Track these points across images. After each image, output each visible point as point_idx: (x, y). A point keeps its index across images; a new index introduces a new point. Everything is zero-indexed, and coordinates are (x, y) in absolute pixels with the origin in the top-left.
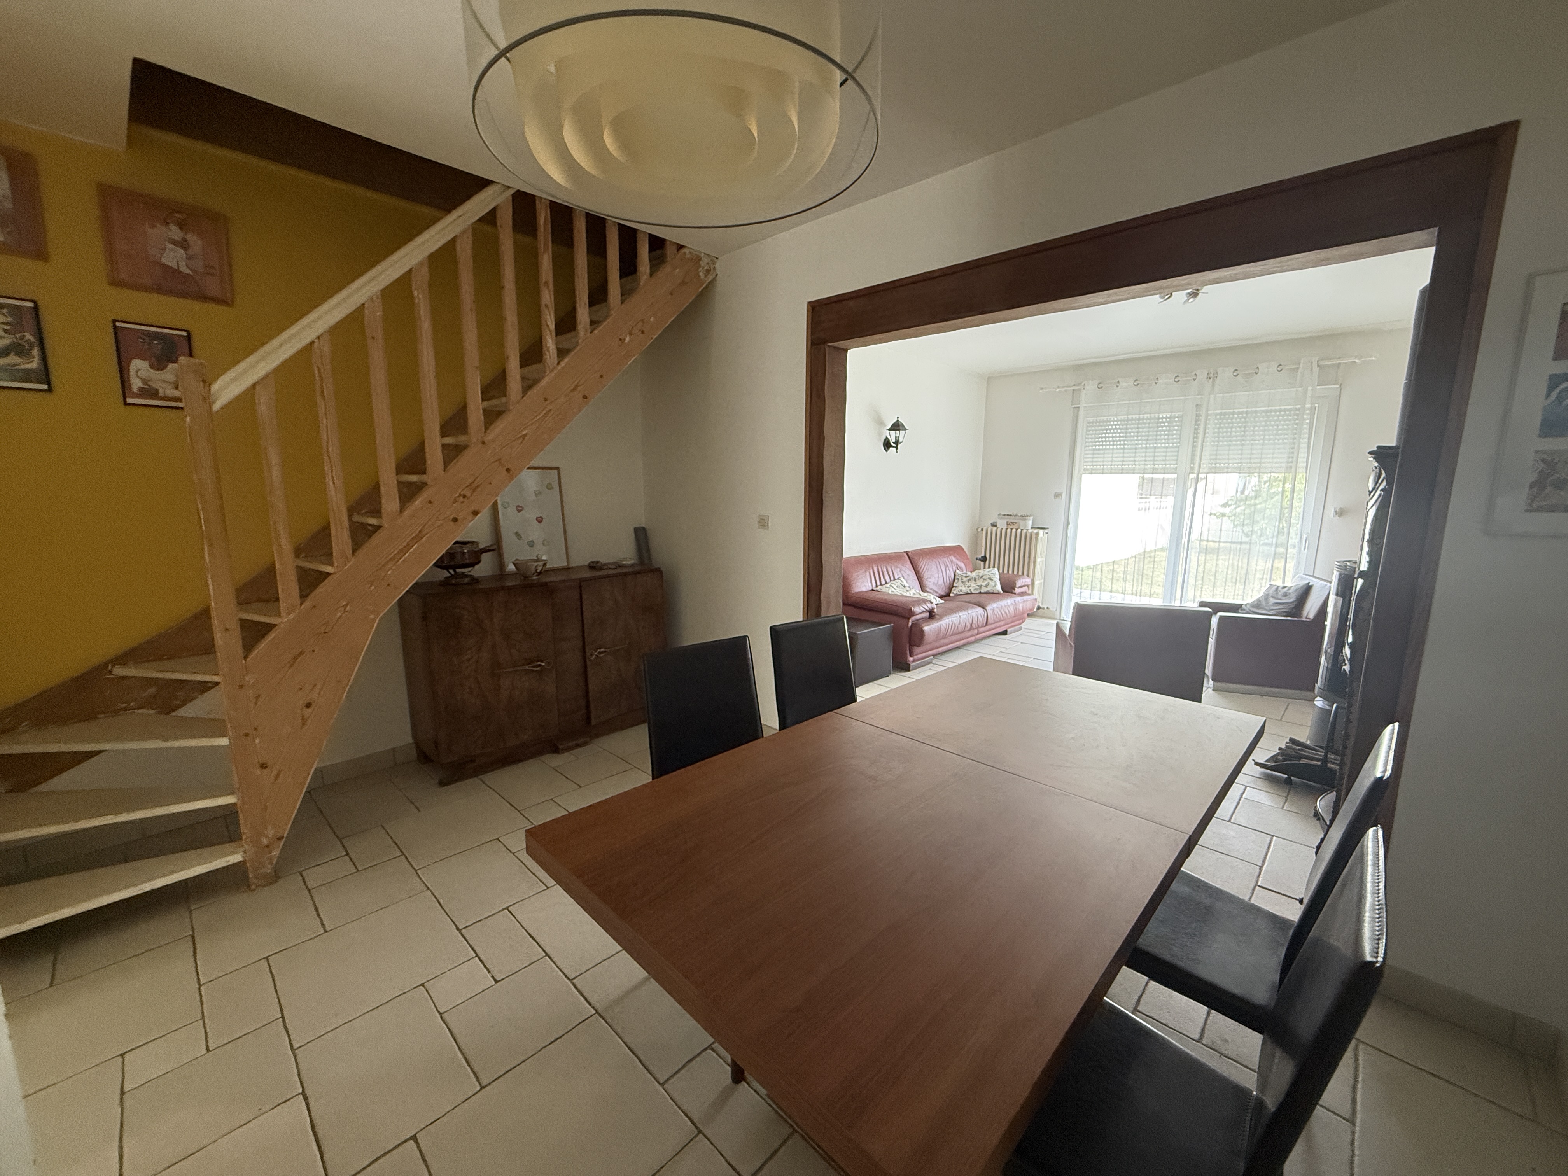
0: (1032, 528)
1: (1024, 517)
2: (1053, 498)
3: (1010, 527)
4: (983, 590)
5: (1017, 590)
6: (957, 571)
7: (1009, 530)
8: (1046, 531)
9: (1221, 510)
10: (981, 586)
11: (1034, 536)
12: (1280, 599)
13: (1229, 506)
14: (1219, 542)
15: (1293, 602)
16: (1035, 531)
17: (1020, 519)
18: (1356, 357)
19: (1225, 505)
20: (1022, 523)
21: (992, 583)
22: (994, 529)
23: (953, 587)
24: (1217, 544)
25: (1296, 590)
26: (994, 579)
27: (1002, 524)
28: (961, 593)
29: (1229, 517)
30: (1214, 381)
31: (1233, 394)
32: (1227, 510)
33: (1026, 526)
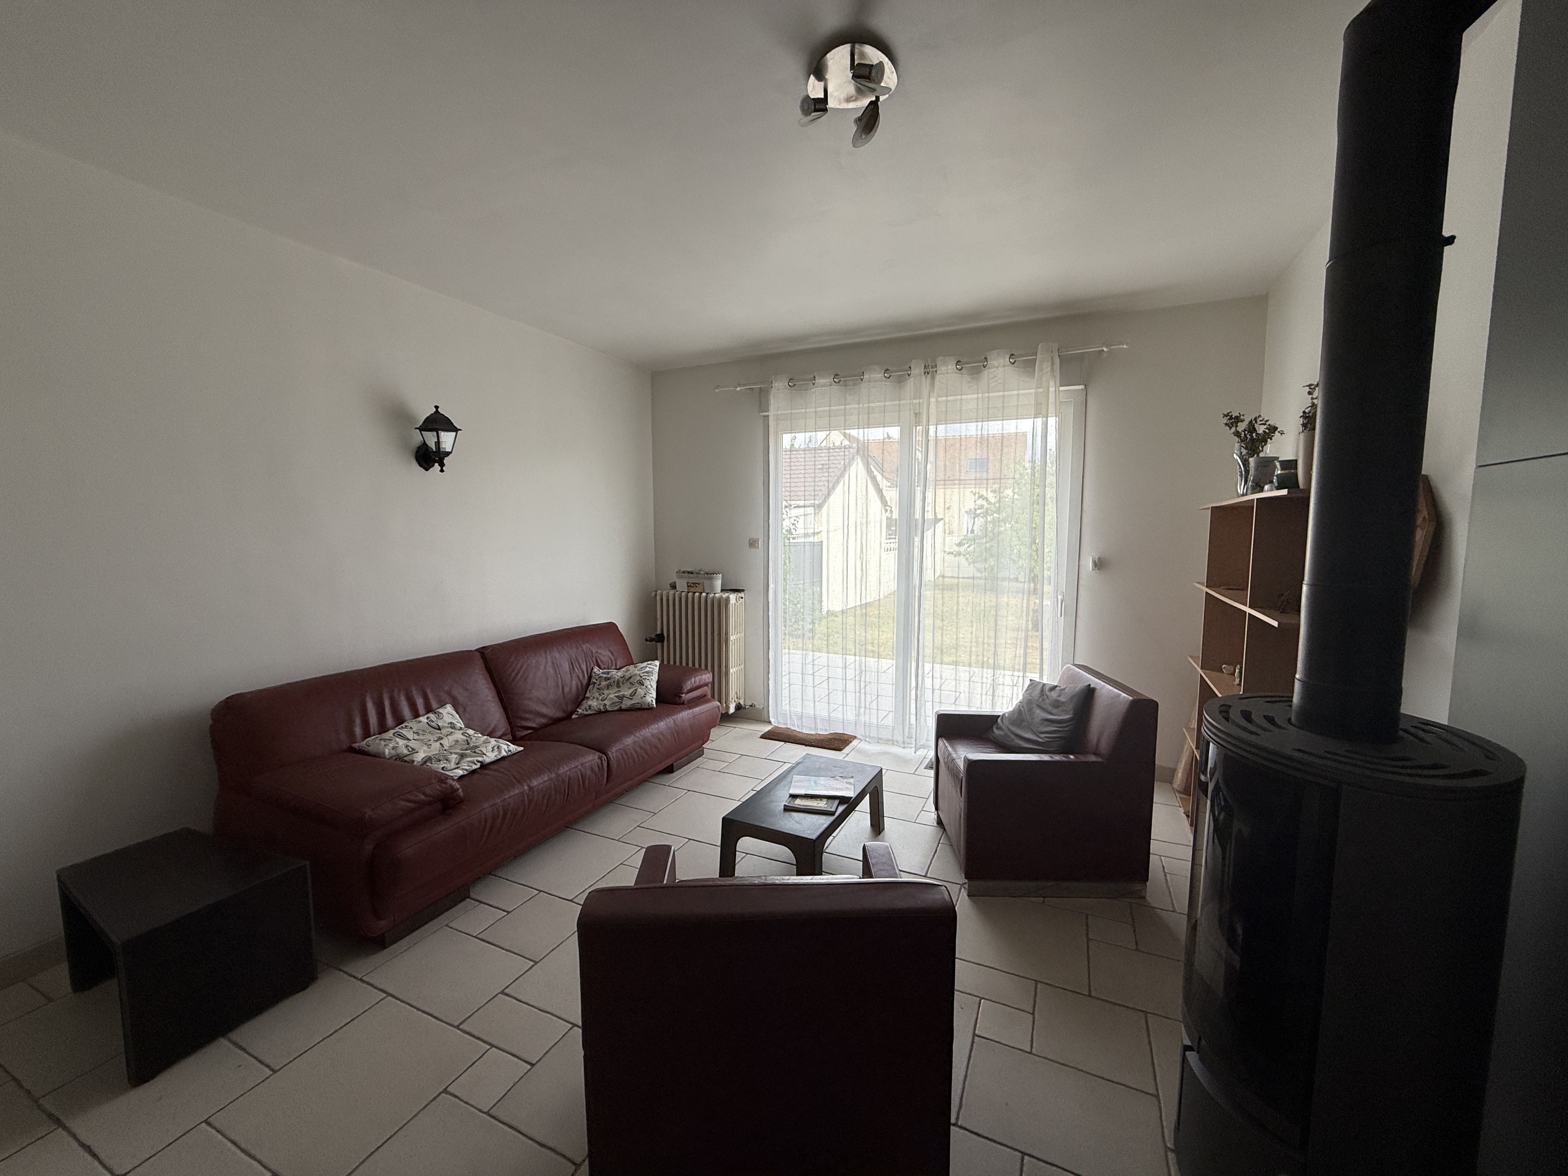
0: (722, 590)
1: (710, 575)
2: (748, 548)
3: (693, 590)
4: (627, 703)
5: (685, 697)
6: (596, 669)
7: (690, 594)
8: (742, 595)
9: (957, 549)
10: (621, 698)
11: (723, 604)
12: (1051, 714)
13: (964, 545)
14: (958, 578)
15: (1071, 720)
16: (725, 595)
17: (705, 578)
18: (1104, 344)
19: (960, 544)
20: (706, 582)
21: (641, 691)
22: (672, 592)
23: (584, 698)
24: (956, 581)
25: (1072, 698)
26: (647, 683)
27: (682, 585)
28: (590, 712)
29: (964, 555)
30: (933, 378)
31: (959, 397)
32: (962, 549)
33: (712, 588)
